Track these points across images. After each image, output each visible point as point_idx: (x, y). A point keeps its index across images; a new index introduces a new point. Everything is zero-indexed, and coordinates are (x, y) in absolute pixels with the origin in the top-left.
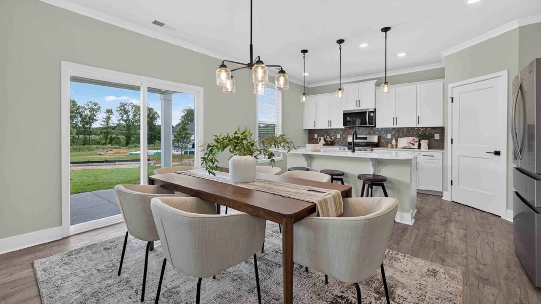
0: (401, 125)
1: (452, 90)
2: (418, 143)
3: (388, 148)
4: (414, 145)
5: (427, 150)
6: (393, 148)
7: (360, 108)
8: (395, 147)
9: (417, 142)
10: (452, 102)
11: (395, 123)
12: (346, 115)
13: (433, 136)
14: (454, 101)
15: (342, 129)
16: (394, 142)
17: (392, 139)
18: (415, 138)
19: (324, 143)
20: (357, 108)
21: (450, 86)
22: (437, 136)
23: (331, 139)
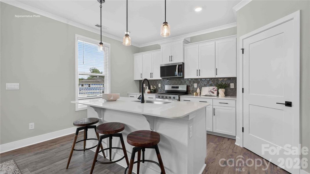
0: (203, 76)
1: (243, 42)
2: (216, 92)
3: (193, 95)
4: (213, 93)
5: (224, 98)
6: (197, 95)
7: (172, 62)
8: (199, 94)
9: (216, 90)
10: (243, 53)
11: (198, 74)
12: (162, 68)
13: (229, 85)
14: (244, 52)
15: (160, 80)
16: (198, 90)
17: (197, 88)
18: (215, 87)
19: (149, 91)
20: (171, 63)
21: (241, 38)
22: (232, 86)
23: (154, 88)
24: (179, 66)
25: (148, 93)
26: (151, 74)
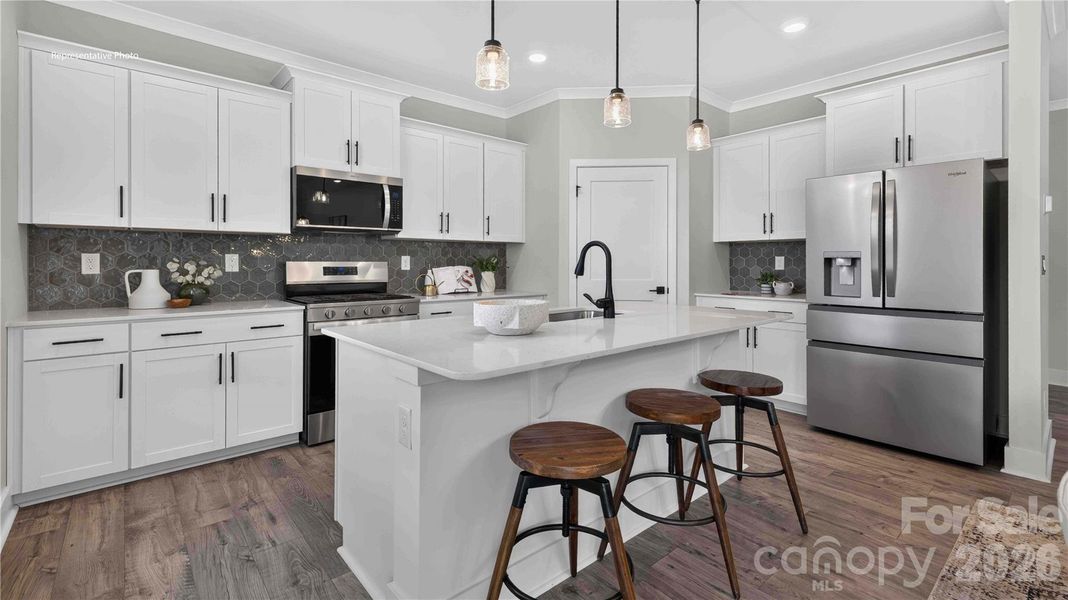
3: (424, 295)
4: (469, 284)
9: (472, 276)
10: (577, 195)
14: (580, 195)
20: (350, 169)
21: (574, 162)
24: (391, 188)
25: (170, 305)
26: (218, 204)
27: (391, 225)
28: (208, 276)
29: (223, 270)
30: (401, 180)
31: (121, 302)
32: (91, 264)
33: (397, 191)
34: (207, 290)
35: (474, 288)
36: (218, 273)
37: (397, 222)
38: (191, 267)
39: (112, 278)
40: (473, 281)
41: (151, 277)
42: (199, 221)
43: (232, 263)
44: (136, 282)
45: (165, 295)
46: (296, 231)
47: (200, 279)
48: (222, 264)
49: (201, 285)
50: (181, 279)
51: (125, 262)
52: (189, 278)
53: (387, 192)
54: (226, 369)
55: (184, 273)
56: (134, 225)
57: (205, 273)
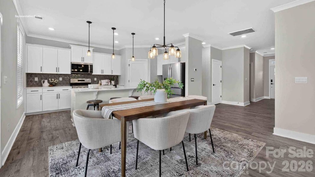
24: (90, 65)
25: (49, 86)
26: (57, 69)
27: (90, 72)
28: (56, 81)
29: (59, 80)
30: (92, 64)
31: (41, 86)
32: (36, 79)
33: (91, 66)
34: (56, 84)
35: (110, 84)
36: (58, 81)
37: (92, 72)
38: (53, 80)
39: (40, 81)
40: (110, 83)
41: (46, 81)
42: (54, 72)
43: (61, 79)
44: (44, 82)
45: (49, 84)
46: (72, 73)
47: (55, 82)
48: (59, 79)
49: (55, 83)
50: (51, 82)
51: (42, 79)
52: (53, 81)
53: (89, 66)
54: (58, 97)
55: (52, 80)
56: (43, 73)
57: (55, 81)
